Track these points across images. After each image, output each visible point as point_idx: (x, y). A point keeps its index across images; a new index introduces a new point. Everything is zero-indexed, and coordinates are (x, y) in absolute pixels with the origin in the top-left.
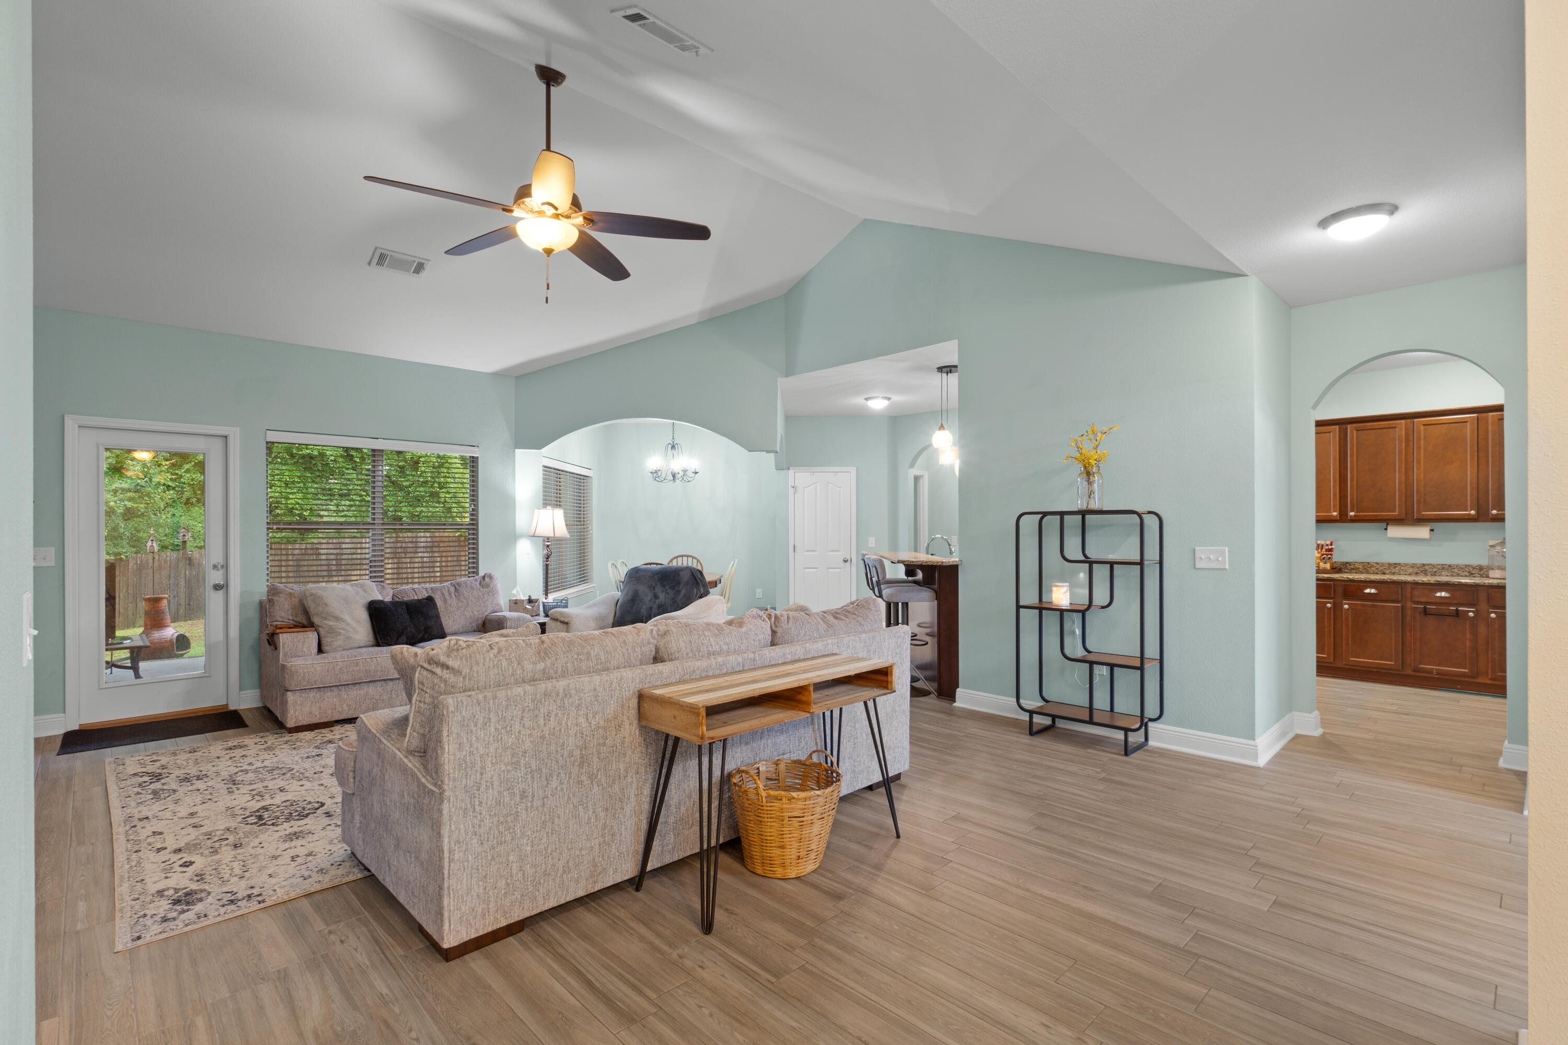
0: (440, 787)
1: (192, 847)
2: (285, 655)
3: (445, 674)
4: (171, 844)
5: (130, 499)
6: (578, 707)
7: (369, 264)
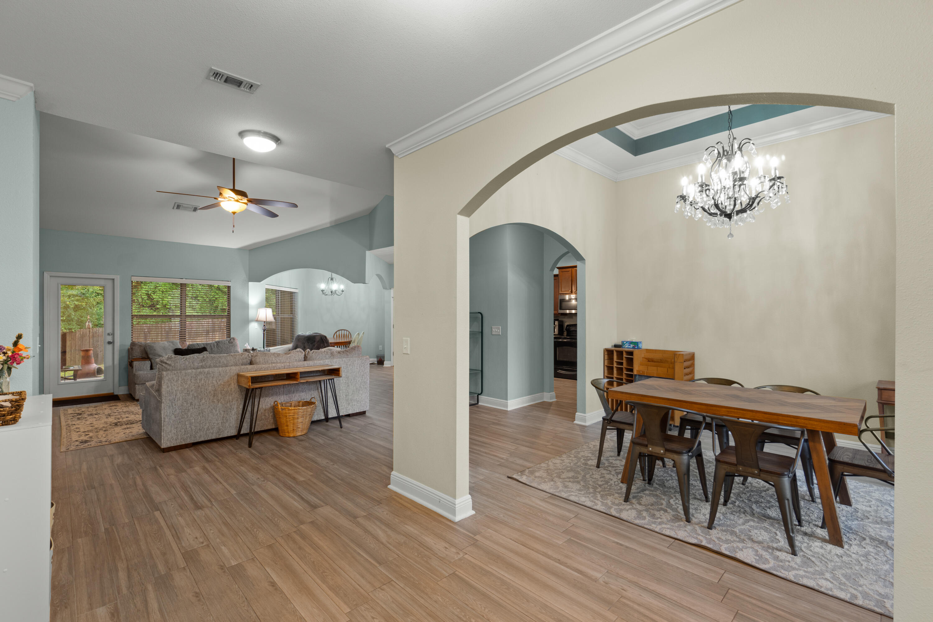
0: (161, 399)
1: (91, 431)
2: (136, 370)
3: (166, 366)
4: (82, 430)
5: (77, 300)
6: (213, 377)
7: (173, 208)
